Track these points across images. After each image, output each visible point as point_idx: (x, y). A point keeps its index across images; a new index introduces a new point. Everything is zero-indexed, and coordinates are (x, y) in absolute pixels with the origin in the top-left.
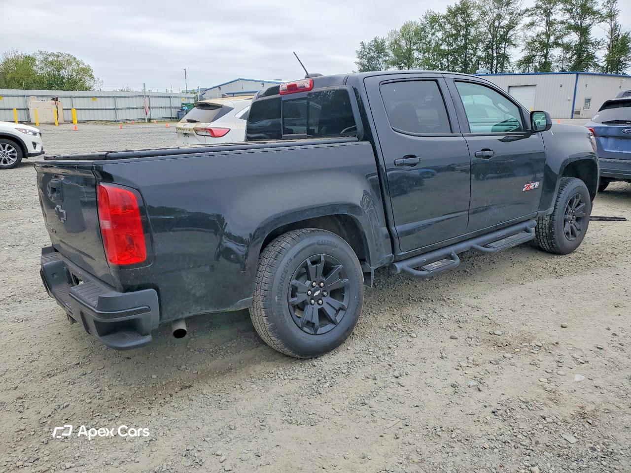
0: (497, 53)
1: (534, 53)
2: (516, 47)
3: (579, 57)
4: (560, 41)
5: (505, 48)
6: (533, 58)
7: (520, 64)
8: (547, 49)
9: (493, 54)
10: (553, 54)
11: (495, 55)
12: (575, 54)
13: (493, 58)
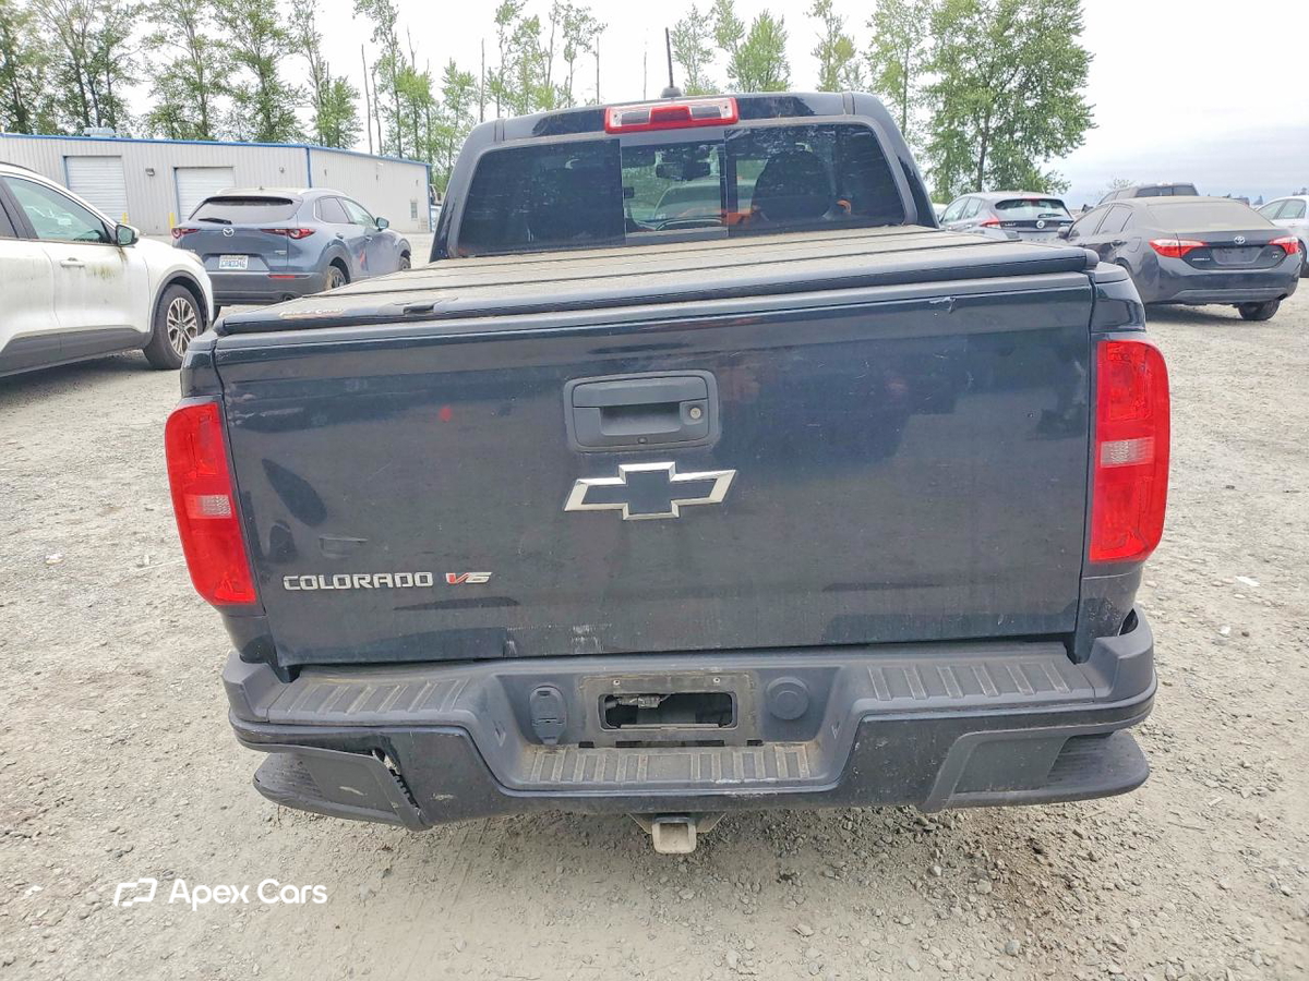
0: (93, 93)
1: (176, 101)
2: (132, 84)
3: (268, 117)
4: (223, 82)
5: (109, 84)
6: (178, 111)
7: (153, 120)
8: (202, 96)
9: (83, 93)
10: (217, 106)
11: (89, 96)
12: (260, 110)
13: (86, 104)
